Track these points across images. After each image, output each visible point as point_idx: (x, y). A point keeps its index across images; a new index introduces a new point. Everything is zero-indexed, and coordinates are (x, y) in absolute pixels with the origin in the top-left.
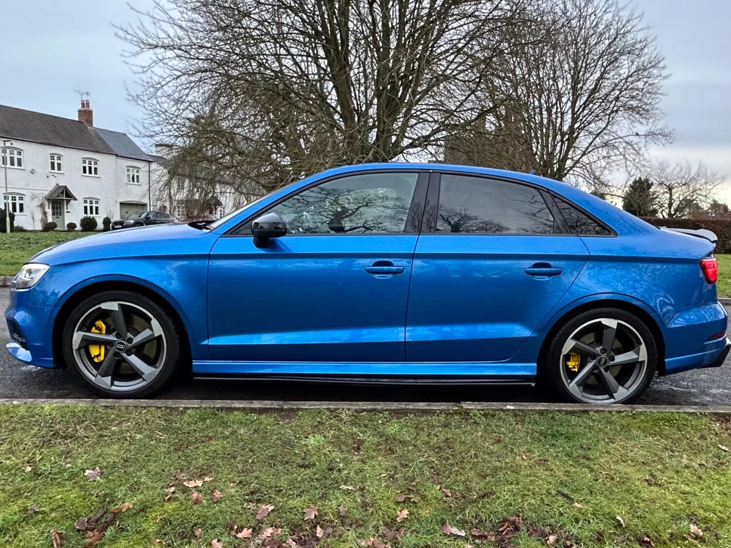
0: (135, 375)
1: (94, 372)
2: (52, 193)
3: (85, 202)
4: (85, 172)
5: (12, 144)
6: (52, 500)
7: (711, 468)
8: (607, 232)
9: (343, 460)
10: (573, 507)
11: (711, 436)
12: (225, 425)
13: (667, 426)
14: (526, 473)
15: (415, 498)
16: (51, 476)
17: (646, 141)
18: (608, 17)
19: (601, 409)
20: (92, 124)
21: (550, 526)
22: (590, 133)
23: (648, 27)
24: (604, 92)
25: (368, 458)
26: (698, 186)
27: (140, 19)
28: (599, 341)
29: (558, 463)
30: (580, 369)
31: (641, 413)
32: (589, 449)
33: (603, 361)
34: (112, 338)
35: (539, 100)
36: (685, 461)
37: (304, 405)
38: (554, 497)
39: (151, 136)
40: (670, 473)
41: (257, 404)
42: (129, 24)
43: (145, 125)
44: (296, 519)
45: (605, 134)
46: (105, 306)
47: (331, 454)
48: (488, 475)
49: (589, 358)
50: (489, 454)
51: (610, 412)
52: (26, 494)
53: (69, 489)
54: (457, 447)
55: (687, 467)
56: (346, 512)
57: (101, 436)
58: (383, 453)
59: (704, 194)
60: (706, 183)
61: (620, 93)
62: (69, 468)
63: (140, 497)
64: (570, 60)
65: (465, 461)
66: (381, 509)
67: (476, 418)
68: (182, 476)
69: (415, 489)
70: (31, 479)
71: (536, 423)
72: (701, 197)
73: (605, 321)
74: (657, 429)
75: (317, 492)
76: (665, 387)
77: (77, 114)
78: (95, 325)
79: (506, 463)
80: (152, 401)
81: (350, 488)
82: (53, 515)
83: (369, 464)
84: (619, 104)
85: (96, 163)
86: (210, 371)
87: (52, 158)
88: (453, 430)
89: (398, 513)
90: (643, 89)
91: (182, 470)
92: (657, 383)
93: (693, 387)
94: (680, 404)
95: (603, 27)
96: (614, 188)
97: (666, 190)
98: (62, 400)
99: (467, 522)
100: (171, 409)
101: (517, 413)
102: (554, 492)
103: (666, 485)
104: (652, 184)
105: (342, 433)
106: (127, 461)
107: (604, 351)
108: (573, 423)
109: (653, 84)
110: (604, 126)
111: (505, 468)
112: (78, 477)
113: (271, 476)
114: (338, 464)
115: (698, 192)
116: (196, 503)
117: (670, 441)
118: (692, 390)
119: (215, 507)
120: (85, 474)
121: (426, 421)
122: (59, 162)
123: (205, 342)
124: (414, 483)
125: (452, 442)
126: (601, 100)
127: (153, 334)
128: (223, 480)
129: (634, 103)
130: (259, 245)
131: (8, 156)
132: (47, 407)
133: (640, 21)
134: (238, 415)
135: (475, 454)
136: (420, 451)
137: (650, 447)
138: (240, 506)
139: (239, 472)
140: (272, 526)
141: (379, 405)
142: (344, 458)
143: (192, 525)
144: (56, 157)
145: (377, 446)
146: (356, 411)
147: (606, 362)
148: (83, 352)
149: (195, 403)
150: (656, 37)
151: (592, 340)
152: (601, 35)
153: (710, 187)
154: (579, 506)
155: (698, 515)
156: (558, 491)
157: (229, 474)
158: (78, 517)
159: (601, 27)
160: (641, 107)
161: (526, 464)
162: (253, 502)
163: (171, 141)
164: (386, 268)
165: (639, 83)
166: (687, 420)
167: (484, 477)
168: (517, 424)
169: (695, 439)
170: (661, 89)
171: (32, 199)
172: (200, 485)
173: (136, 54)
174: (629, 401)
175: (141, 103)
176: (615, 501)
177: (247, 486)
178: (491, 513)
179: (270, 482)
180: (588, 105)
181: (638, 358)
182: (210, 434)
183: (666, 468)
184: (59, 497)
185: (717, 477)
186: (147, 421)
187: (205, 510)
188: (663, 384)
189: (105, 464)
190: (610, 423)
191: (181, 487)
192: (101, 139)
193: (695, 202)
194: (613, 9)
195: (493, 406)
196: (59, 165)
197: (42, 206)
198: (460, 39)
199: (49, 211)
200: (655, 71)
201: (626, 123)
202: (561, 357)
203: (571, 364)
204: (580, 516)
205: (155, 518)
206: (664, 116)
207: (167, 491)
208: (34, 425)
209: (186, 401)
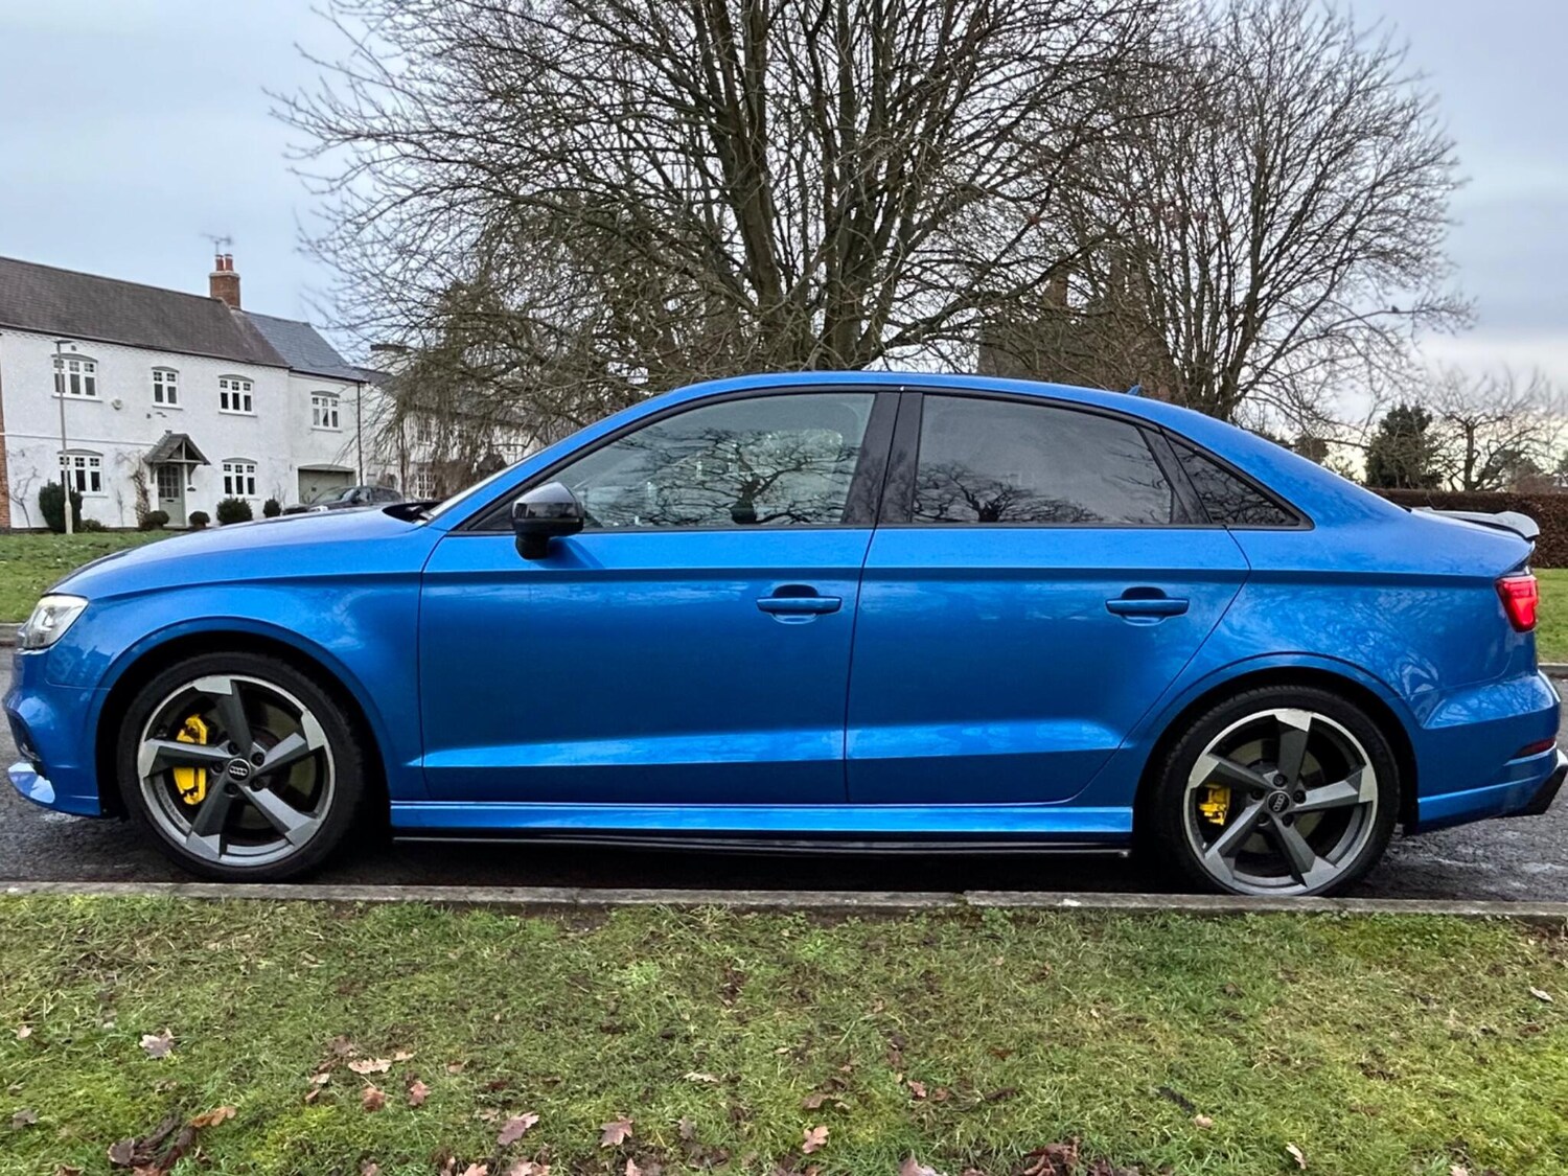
0: (271, 831)
1: (185, 825)
2: (158, 450)
3: (227, 468)
4: (225, 405)
5: (74, 348)
6: (67, 1100)
7: (1508, 1040)
8: (1290, 519)
9: (696, 1016)
10: (1191, 1124)
11: (1516, 968)
12: (450, 939)
13: (1416, 945)
14: (1094, 1048)
15: (843, 1100)
16: (69, 1047)
17: (1415, 326)
18: (1333, 53)
19: (1271, 907)
20: (238, 304)
21: (1138, 1164)
22: (1293, 308)
23: (1420, 76)
24: (1322, 218)
25: (753, 1012)
26: (1530, 422)
27: (321, 79)
28: (1271, 758)
29: (1167, 1026)
30: (1230, 820)
31: (1361, 917)
32: (1240, 996)
33: (1280, 802)
34: (219, 752)
35: (1182, 240)
36: (1451, 1023)
37: (623, 896)
38: (1151, 1100)
39: (352, 327)
40: (1417, 1050)
41: (522, 895)
42: (300, 89)
43: (342, 304)
44: (585, 1144)
45: (1325, 309)
46: (204, 685)
47: (672, 1003)
48: (1009, 1052)
49: (1249, 797)
50: (1016, 1005)
51: (1292, 914)
52: (12, 1087)
53: (103, 1075)
54: (950, 989)
55: (1455, 1036)
56: (694, 1130)
57: (184, 962)
58: (786, 1002)
59: (1544, 439)
60: (1548, 415)
61: (1358, 220)
62: (109, 1031)
63: (252, 1094)
64: (1249, 151)
65: (964, 1019)
66: (769, 1125)
67: (995, 927)
68: (349, 1049)
69: (847, 1082)
70: (28, 1054)
71: (1126, 937)
72: (1536, 446)
73: (1284, 715)
74: (1394, 951)
75: (633, 1086)
76: (1423, 858)
77: (207, 282)
78: (184, 726)
79: (1053, 1025)
80: (300, 888)
81: (706, 1078)
82: (64, 1132)
83: (752, 1026)
84: (1355, 245)
85: (247, 387)
86: (428, 823)
87: (157, 376)
88: (944, 951)
89: (807, 1132)
90: (1408, 212)
91: (348, 1037)
92: (1406, 849)
93: (1487, 859)
94: (1454, 897)
95: (1320, 77)
96: (1343, 428)
97: (1460, 431)
98: (111, 884)
99: (956, 1156)
100: (339, 905)
101: (1086, 914)
102: (1152, 1090)
103: (1405, 1077)
104: (1430, 418)
105: (701, 959)
106: (233, 1015)
107: (1282, 780)
108: (1208, 937)
109: (1432, 199)
110: (1323, 292)
111: (1049, 1037)
112: (126, 1049)
113: (540, 1051)
114: (684, 1026)
115: (1531, 434)
116: (370, 1109)
117: (1423, 977)
118: (1484, 866)
119: (411, 1117)
120: (142, 1044)
121: (886, 932)
122: (172, 384)
123: (416, 763)
124: (847, 1069)
125: (938, 979)
126: (1315, 237)
127: (306, 745)
128: (436, 1058)
129: (1388, 242)
130: (527, 552)
131: (67, 372)
132: (77, 901)
133: (1402, 61)
134: (482, 918)
135: (986, 1006)
136: (867, 997)
137: (1377, 991)
138: (467, 1116)
139: (471, 1042)
140: (530, 1160)
141: (785, 896)
142: (701, 1012)
143: (357, 1155)
144: (164, 375)
145: (774, 986)
146: (735, 910)
147: (1285, 805)
148: (160, 782)
149: (391, 892)
150: (1437, 97)
151: (1258, 756)
152: (1316, 93)
153: (1558, 424)
154: (1207, 1121)
155: (1472, 1142)
156: (1161, 1089)
157: (450, 1045)
158: (116, 1137)
159: (1316, 77)
160: (1403, 250)
161: (1096, 1027)
162: (493, 1106)
163: (396, 337)
164: (802, 600)
165: (1399, 198)
166: (1463, 931)
167: (1002, 1056)
168: (1084, 939)
169: (1480, 973)
170: (1449, 210)
171: (118, 463)
172: (385, 1068)
173: (314, 153)
174: (1337, 890)
175: (330, 256)
176: (1287, 1112)
177: (485, 1073)
178: (1010, 1134)
179: (535, 1065)
180: (1288, 248)
181: (1357, 796)
182: (418, 959)
183: (1409, 1038)
184: (80, 1093)
185: (1522, 1059)
186: (285, 929)
187: (391, 1123)
188: (1421, 853)
189: (186, 1022)
190: (1291, 938)
191: (343, 1074)
192: (258, 337)
193: (1523, 456)
194: (1342, 36)
195: (1034, 899)
196: (172, 391)
197: (137, 477)
198: (1005, 108)
199: (153, 488)
200: (1434, 172)
201: (1371, 285)
202: (1187, 794)
203: (1209, 809)
204: (1207, 1143)
205: (282, 1140)
206: (1454, 269)
207: (312, 1081)
208: (46, 938)
209: (372, 888)
